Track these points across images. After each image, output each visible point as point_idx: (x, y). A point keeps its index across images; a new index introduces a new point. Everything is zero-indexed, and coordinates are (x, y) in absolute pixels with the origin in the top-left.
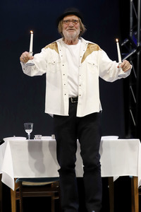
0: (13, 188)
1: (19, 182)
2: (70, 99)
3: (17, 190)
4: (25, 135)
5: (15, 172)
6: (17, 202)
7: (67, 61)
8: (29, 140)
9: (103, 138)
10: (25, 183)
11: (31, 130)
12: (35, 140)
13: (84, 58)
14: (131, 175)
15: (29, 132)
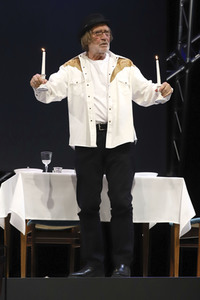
0: (23, 232)
1: (32, 225)
2: (97, 126)
3: (28, 235)
4: (42, 167)
5: (27, 212)
6: (29, 249)
7: (93, 79)
8: (46, 173)
9: (138, 175)
10: (38, 226)
11: (49, 161)
12: (53, 173)
13: (113, 75)
14: (171, 222)
15: (46, 163)
